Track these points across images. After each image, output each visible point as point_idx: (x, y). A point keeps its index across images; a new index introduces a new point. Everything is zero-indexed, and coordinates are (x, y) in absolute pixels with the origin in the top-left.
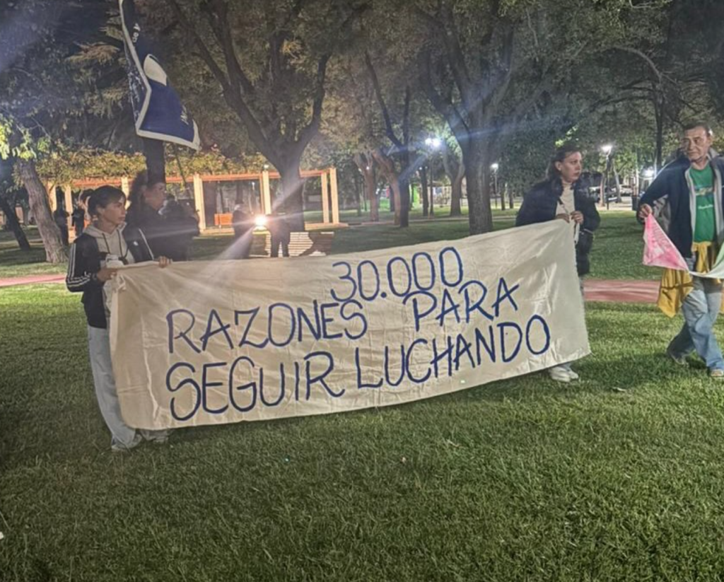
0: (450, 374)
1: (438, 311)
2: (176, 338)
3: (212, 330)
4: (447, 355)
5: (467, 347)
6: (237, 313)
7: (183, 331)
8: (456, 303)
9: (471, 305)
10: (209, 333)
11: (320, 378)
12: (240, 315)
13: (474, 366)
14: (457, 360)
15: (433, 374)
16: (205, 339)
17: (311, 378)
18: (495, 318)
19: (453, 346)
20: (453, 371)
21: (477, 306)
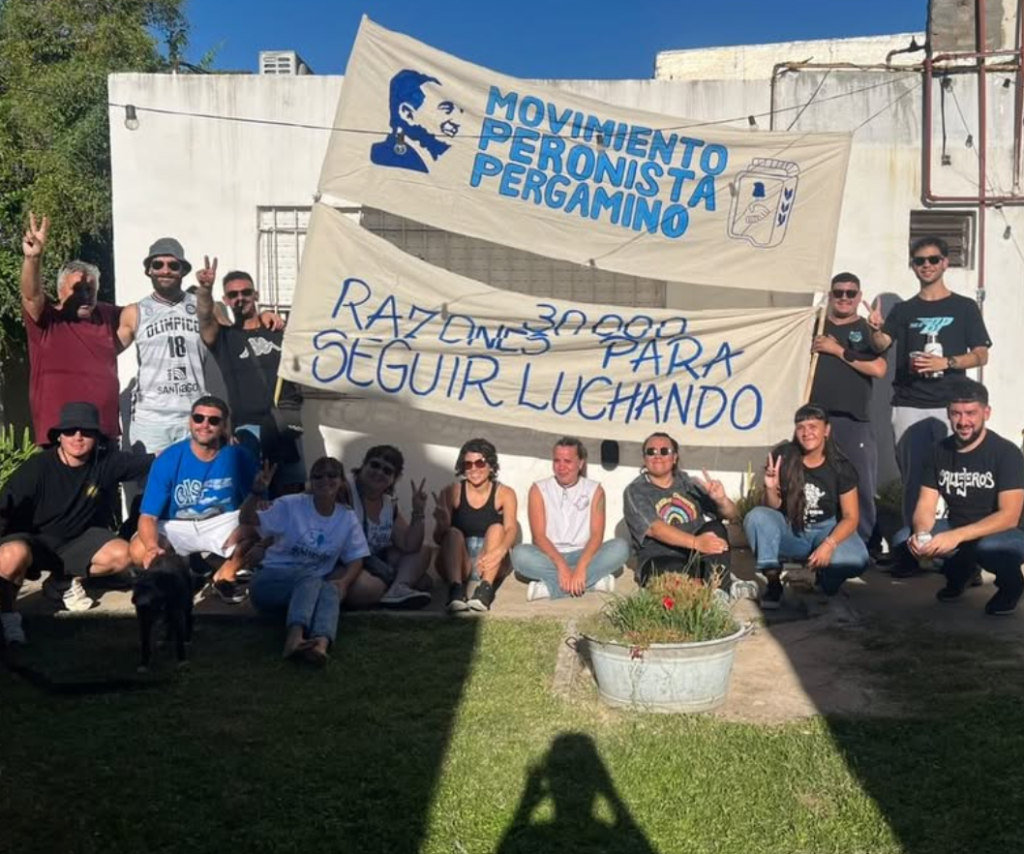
0: (627, 421)
1: (636, 355)
2: (345, 305)
3: (383, 314)
4: (630, 401)
5: (656, 399)
6: (415, 308)
7: (354, 302)
8: (659, 354)
9: (677, 361)
10: (377, 316)
11: (479, 383)
12: (417, 312)
13: (658, 421)
14: (639, 410)
15: (607, 415)
16: (373, 318)
17: (470, 380)
18: (701, 378)
19: (640, 394)
20: (632, 420)
21: (685, 363)
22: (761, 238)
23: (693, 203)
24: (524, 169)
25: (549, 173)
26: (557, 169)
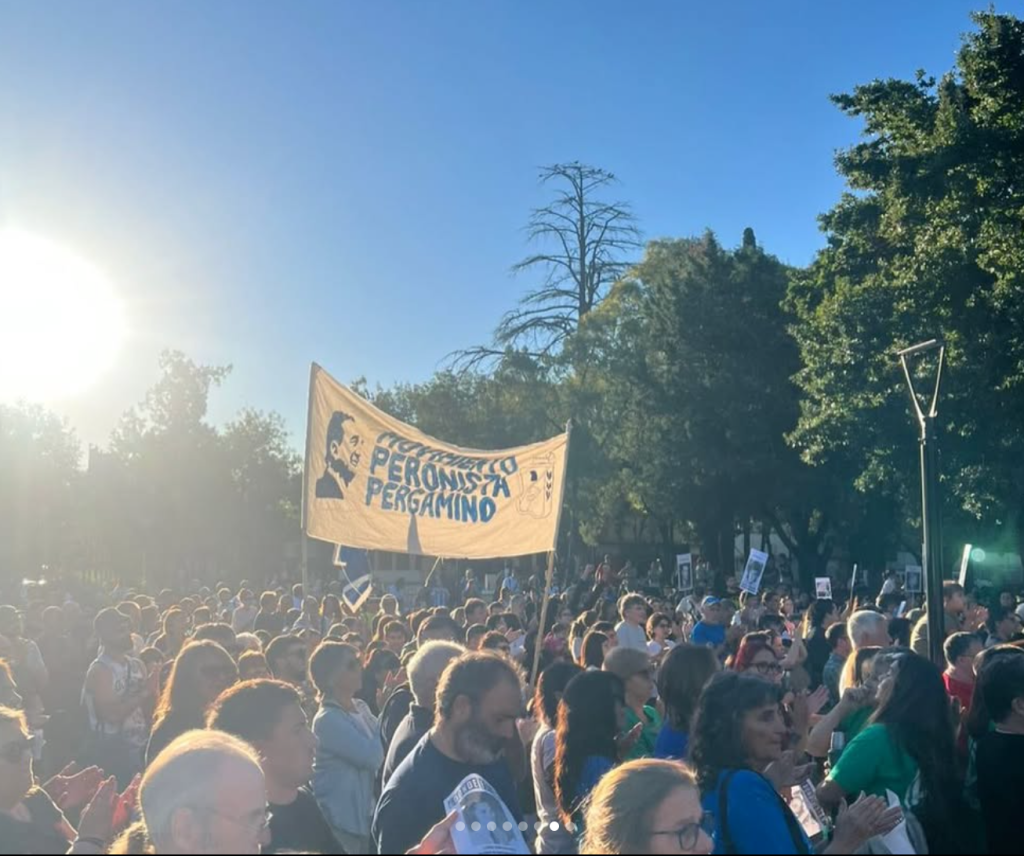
22: (538, 510)
23: (495, 494)
24: (397, 486)
25: (413, 488)
26: (417, 484)
